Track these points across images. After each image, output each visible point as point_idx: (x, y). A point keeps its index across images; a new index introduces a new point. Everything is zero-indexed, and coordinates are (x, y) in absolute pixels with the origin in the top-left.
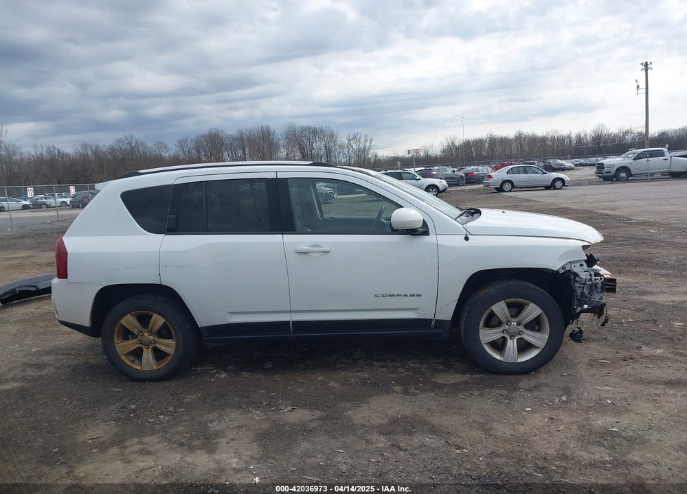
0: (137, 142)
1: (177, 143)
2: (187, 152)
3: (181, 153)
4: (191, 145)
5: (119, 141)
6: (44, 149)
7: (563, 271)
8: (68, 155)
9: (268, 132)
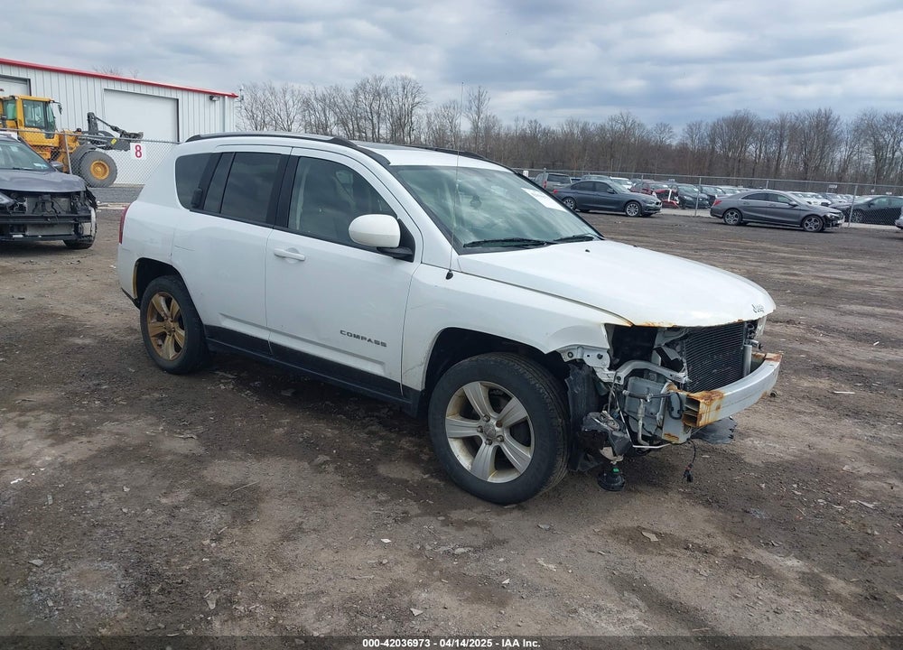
0: (634, 122)
1: (685, 127)
2: (697, 141)
3: (689, 142)
4: (705, 131)
5: (612, 119)
6: (526, 123)
7: (570, 359)
8: (553, 132)
9: (828, 118)
